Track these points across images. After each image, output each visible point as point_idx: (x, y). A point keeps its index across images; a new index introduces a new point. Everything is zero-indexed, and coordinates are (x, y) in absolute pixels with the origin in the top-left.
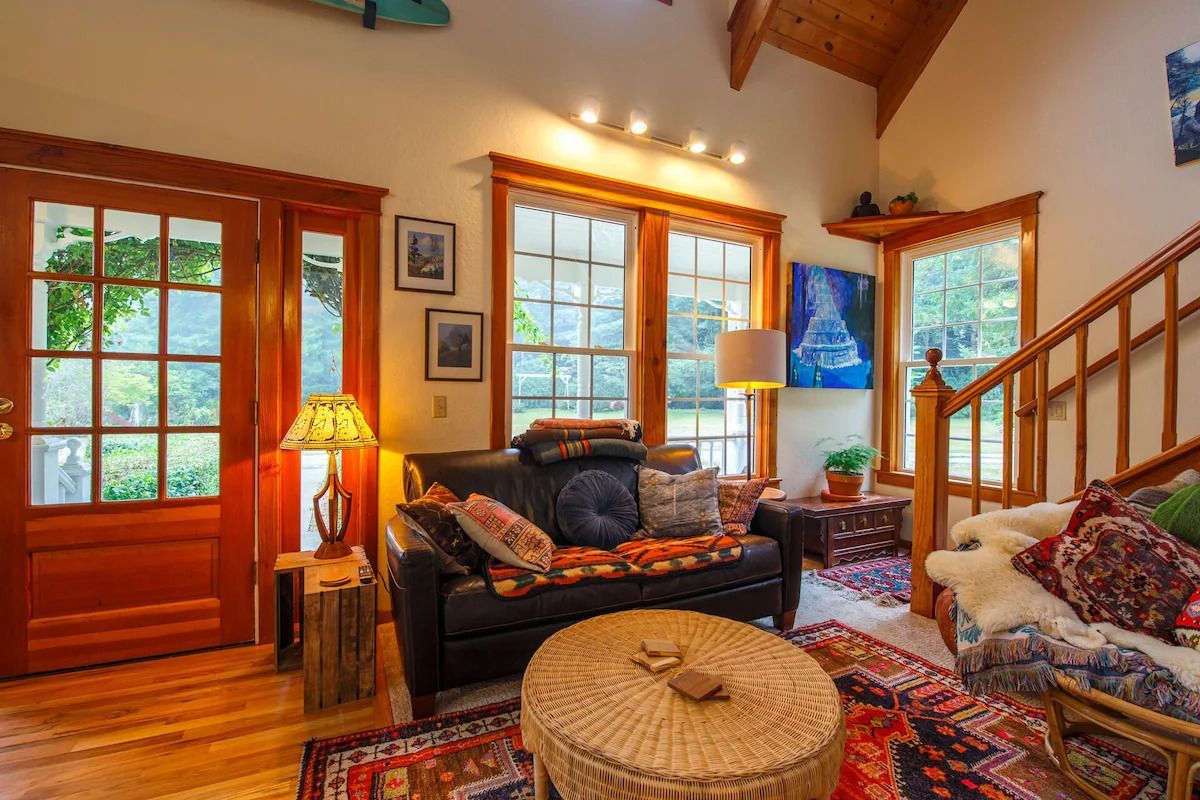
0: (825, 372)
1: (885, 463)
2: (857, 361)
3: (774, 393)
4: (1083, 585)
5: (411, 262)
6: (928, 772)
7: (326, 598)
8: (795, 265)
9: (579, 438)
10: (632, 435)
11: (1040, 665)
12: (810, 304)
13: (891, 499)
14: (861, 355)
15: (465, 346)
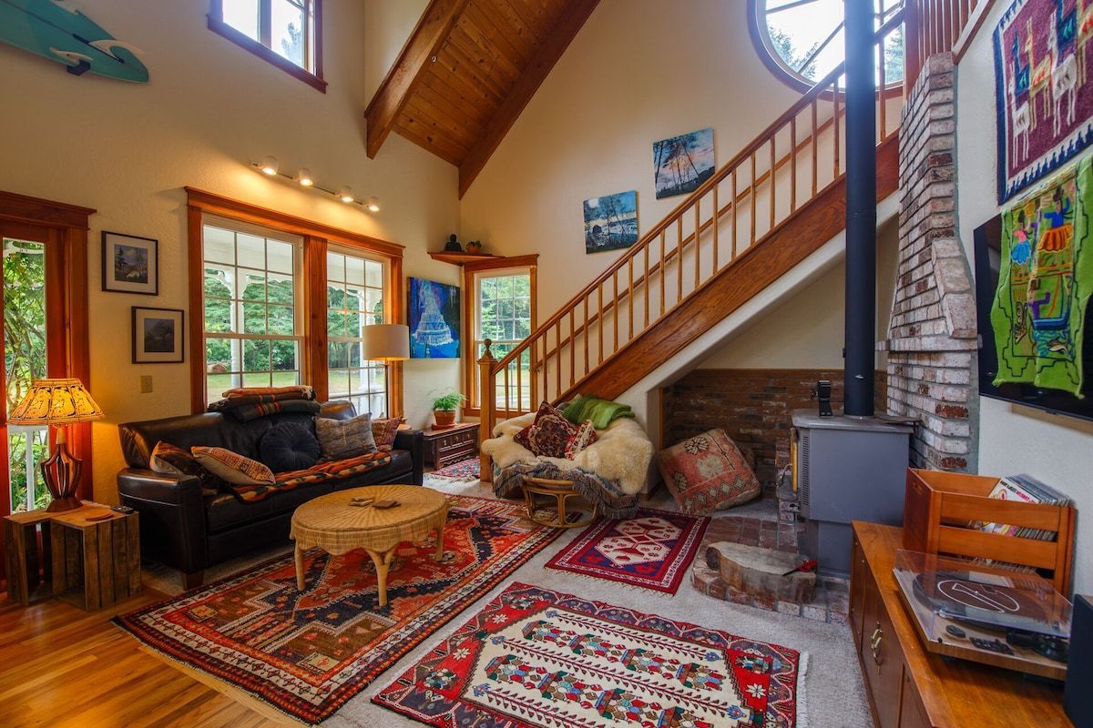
0: (431, 347)
1: (468, 403)
2: (451, 340)
3: (400, 363)
4: (537, 444)
5: (117, 269)
6: (483, 532)
7: (101, 528)
8: (411, 280)
9: (271, 401)
10: (309, 396)
11: (519, 475)
12: (422, 305)
13: (472, 425)
14: (452, 337)
15: (168, 335)
